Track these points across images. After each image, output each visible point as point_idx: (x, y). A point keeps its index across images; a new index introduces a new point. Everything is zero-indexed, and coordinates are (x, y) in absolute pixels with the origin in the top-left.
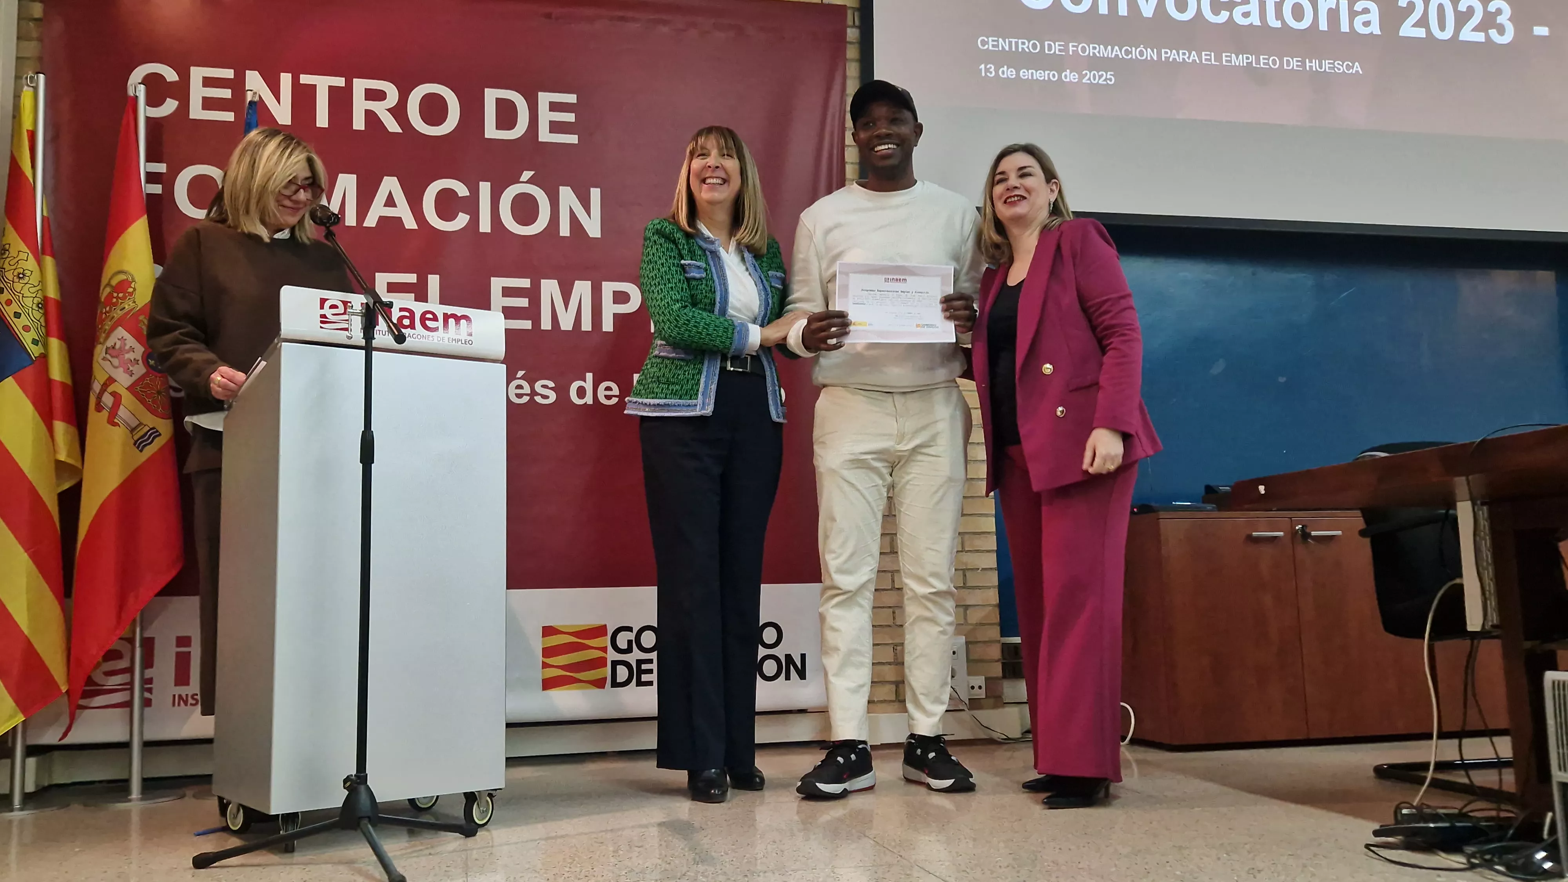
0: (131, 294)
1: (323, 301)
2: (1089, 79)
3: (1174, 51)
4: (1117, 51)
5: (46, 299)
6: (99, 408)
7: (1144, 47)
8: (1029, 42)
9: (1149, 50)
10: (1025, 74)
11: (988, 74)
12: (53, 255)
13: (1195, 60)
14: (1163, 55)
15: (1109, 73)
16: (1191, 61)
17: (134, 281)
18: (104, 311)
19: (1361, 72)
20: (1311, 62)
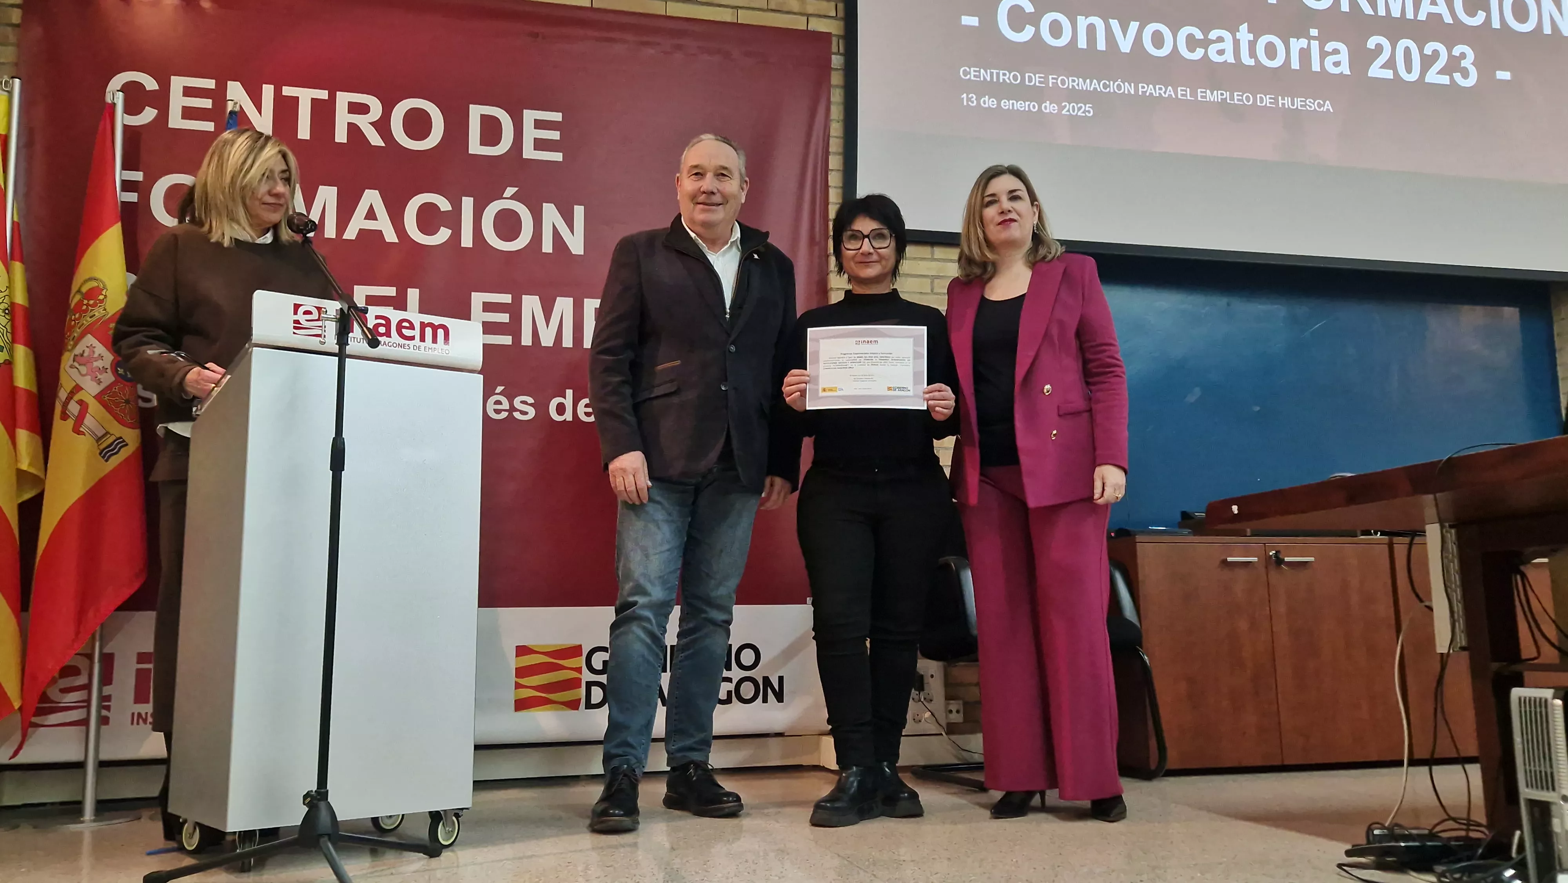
0: (102, 301)
1: (297, 307)
2: (1068, 111)
3: (1151, 86)
4: (1095, 85)
5: (13, 305)
6: (65, 416)
7: (1121, 82)
8: (1010, 74)
9: (1126, 84)
10: (1006, 104)
11: (970, 103)
12: (22, 261)
13: (1171, 95)
14: (1140, 90)
15: (1087, 105)
16: (1167, 96)
17: (105, 287)
18: (73, 317)
19: (1332, 111)
20: (1283, 99)
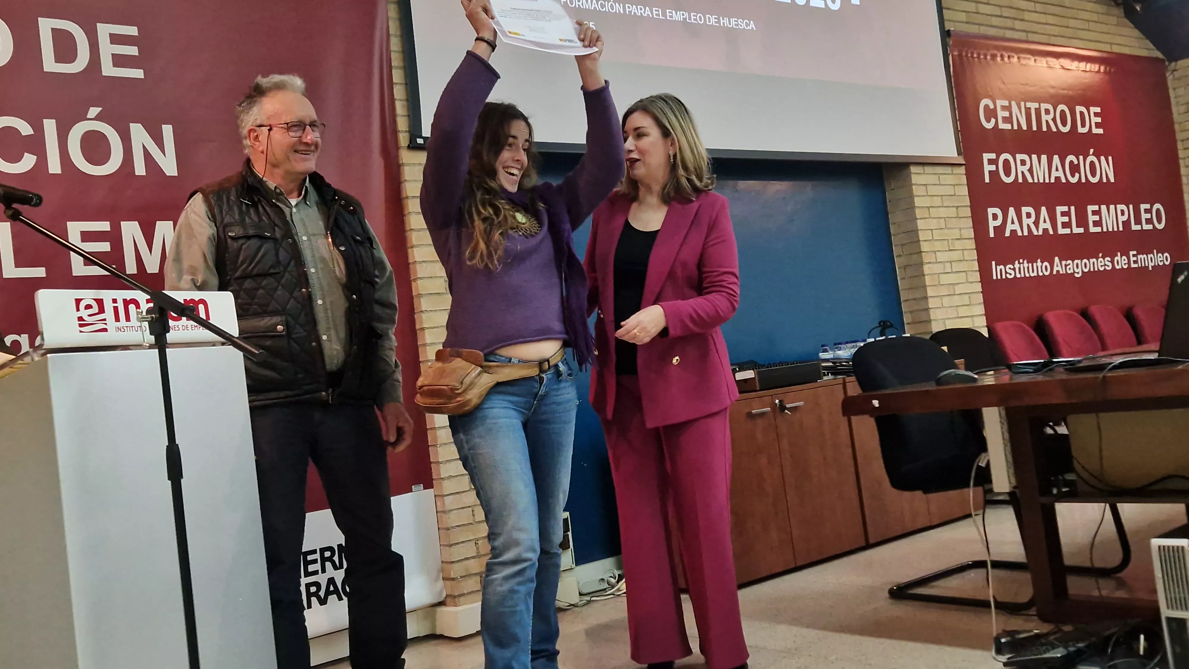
3: (634, 6)
4: (594, 4)
7: (613, 2)
9: (617, 4)
13: (649, 15)
14: (627, 10)
16: (646, 15)
19: (755, 29)
20: (723, 19)
